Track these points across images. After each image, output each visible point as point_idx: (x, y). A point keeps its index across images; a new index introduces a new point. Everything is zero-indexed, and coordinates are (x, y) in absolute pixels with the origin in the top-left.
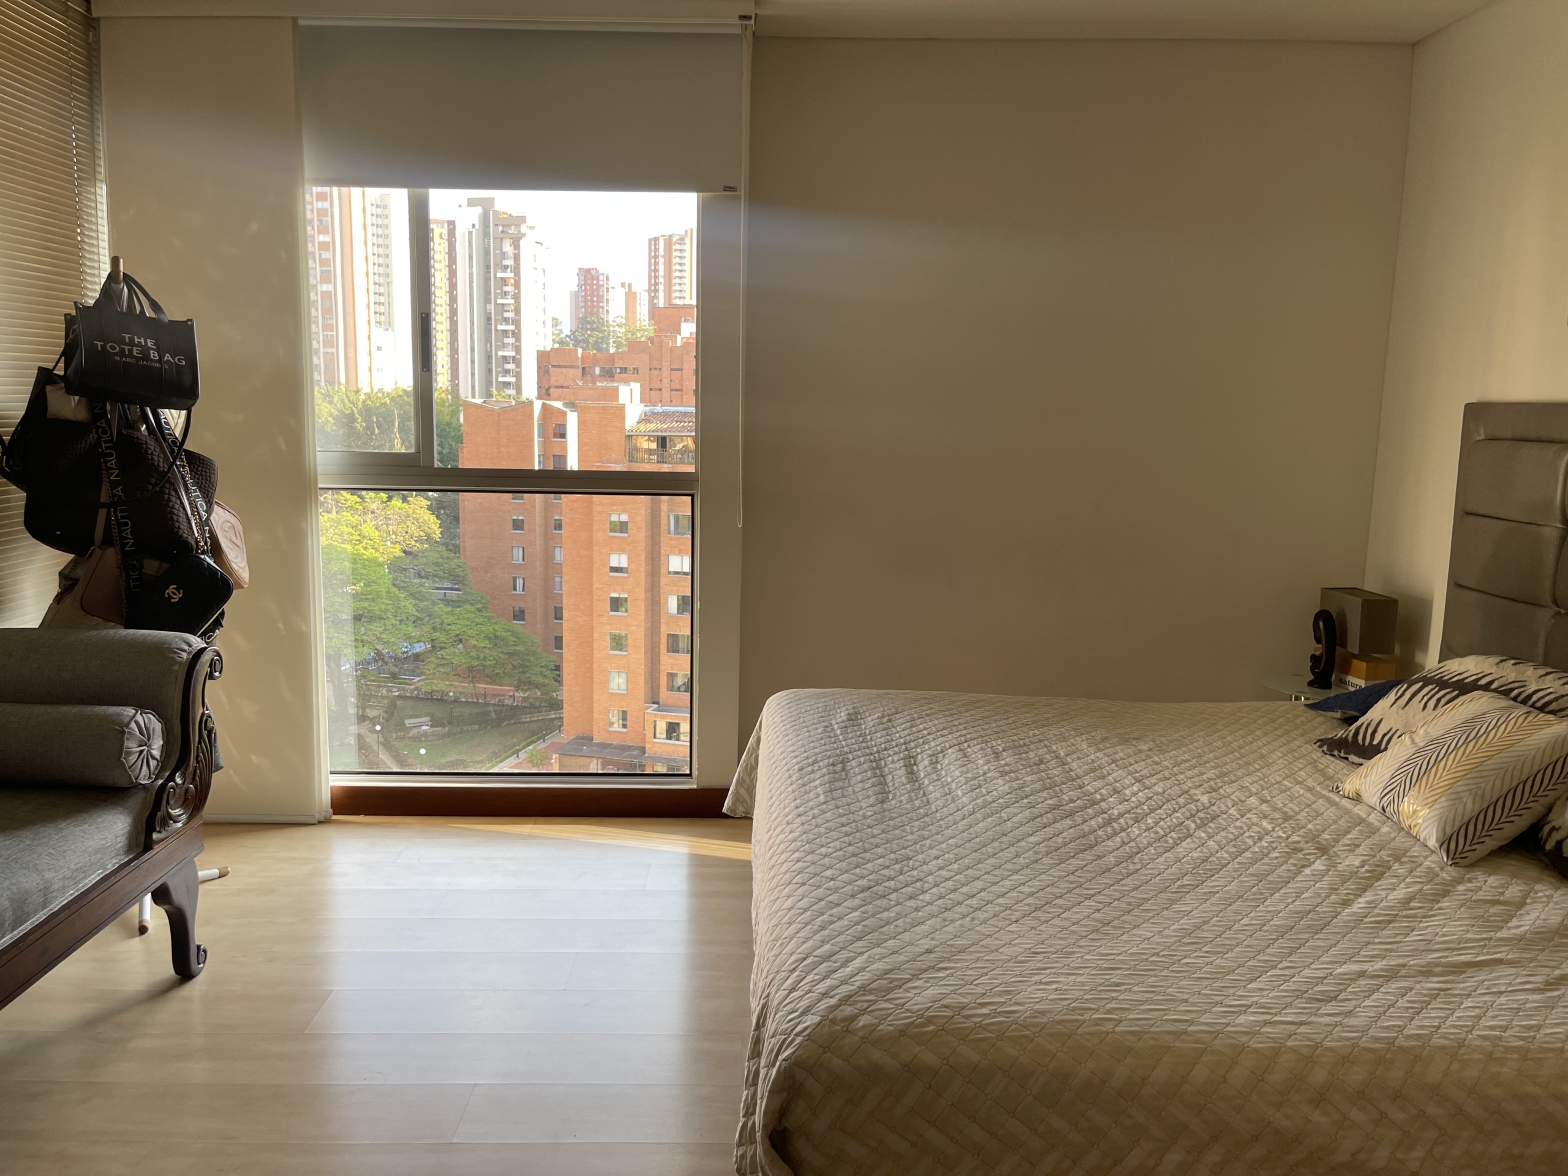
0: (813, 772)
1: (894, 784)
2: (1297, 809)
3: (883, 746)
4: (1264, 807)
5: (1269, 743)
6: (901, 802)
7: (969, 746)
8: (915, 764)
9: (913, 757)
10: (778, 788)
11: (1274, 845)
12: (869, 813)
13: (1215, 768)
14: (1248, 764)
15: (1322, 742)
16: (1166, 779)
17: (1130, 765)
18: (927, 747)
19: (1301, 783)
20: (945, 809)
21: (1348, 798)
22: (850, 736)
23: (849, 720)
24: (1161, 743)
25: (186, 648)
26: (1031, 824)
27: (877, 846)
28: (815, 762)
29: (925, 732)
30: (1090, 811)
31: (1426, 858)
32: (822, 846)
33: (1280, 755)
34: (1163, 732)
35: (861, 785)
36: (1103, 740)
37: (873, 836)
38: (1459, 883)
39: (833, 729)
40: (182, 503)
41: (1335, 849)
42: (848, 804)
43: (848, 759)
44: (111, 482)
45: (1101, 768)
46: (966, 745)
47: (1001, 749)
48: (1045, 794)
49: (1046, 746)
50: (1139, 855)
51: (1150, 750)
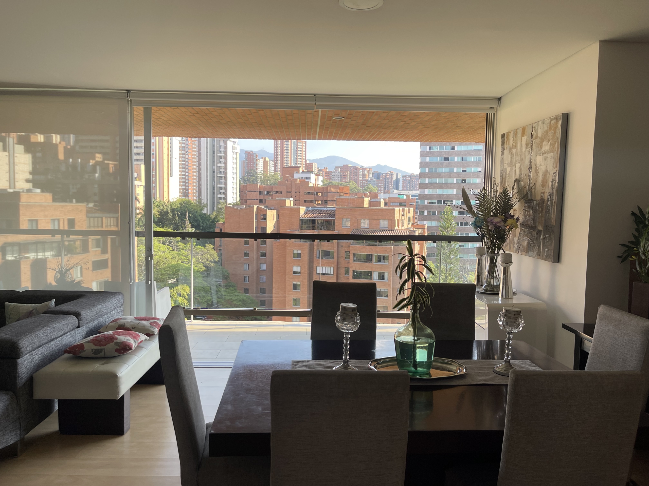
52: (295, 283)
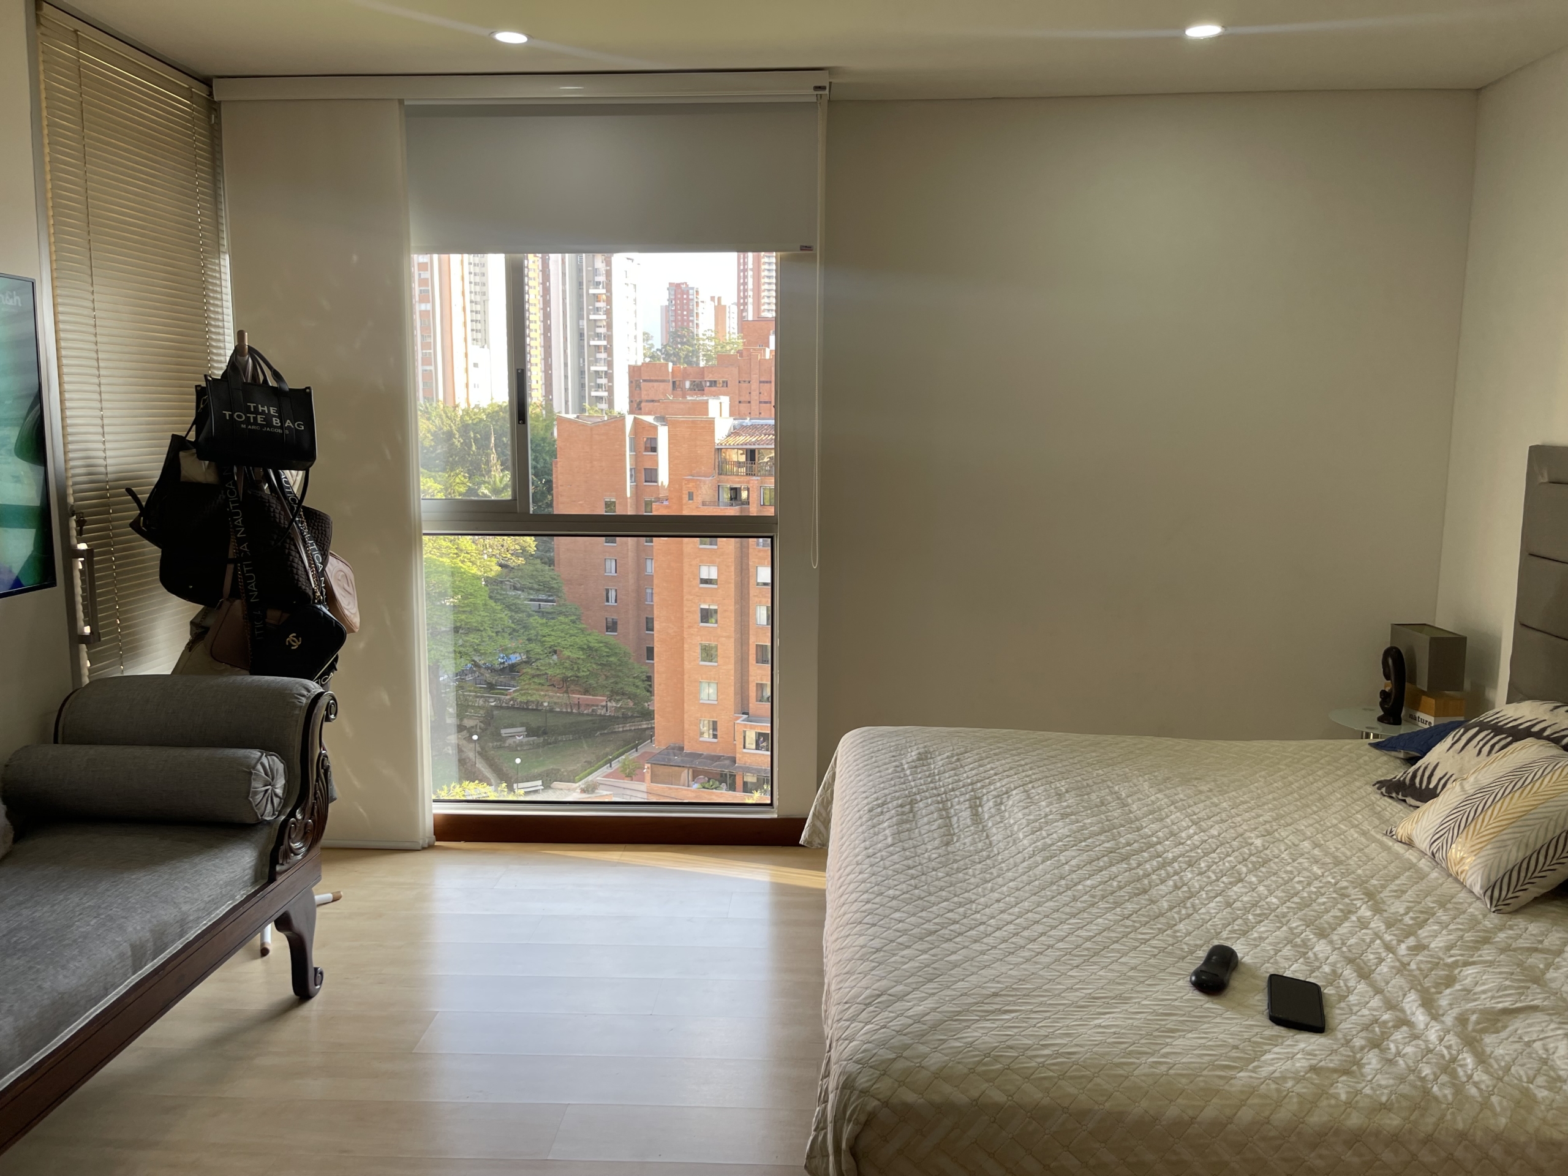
0: (882, 813)
1: (959, 826)
2: (1349, 853)
3: (950, 787)
4: (1316, 852)
5: (1330, 783)
6: (965, 844)
7: (1033, 787)
8: (980, 805)
9: (978, 798)
10: (849, 828)
11: (1323, 891)
12: (934, 856)
13: (1271, 810)
14: (1308, 806)
15: (1381, 784)
16: (1223, 821)
17: (1189, 806)
18: (992, 787)
19: (1357, 826)
20: (1007, 852)
21: (1401, 842)
22: (919, 776)
23: (919, 759)
24: (1223, 783)
25: (305, 693)
26: (1088, 867)
27: (941, 889)
28: (883, 804)
29: (992, 772)
30: (1145, 854)
31: (1470, 904)
32: (890, 888)
33: (1339, 796)
34: (1226, 772)
35: (927, 827)
36: (1167, 779)
37: (938, 879)
38: (1501, 930)
39: (903, 769)
40: (301, 557)
41: (1382, 895)
42: (915, 847)
43: (916, 800)
44: (237, 539)
45: (1160, 809)
46: (1030, 786)
47: (1063, 789)
48: (1102, 838)
49: (1108, 787)
50: (1191, 900)
51: (1211, 790)
52: (706, 607)
